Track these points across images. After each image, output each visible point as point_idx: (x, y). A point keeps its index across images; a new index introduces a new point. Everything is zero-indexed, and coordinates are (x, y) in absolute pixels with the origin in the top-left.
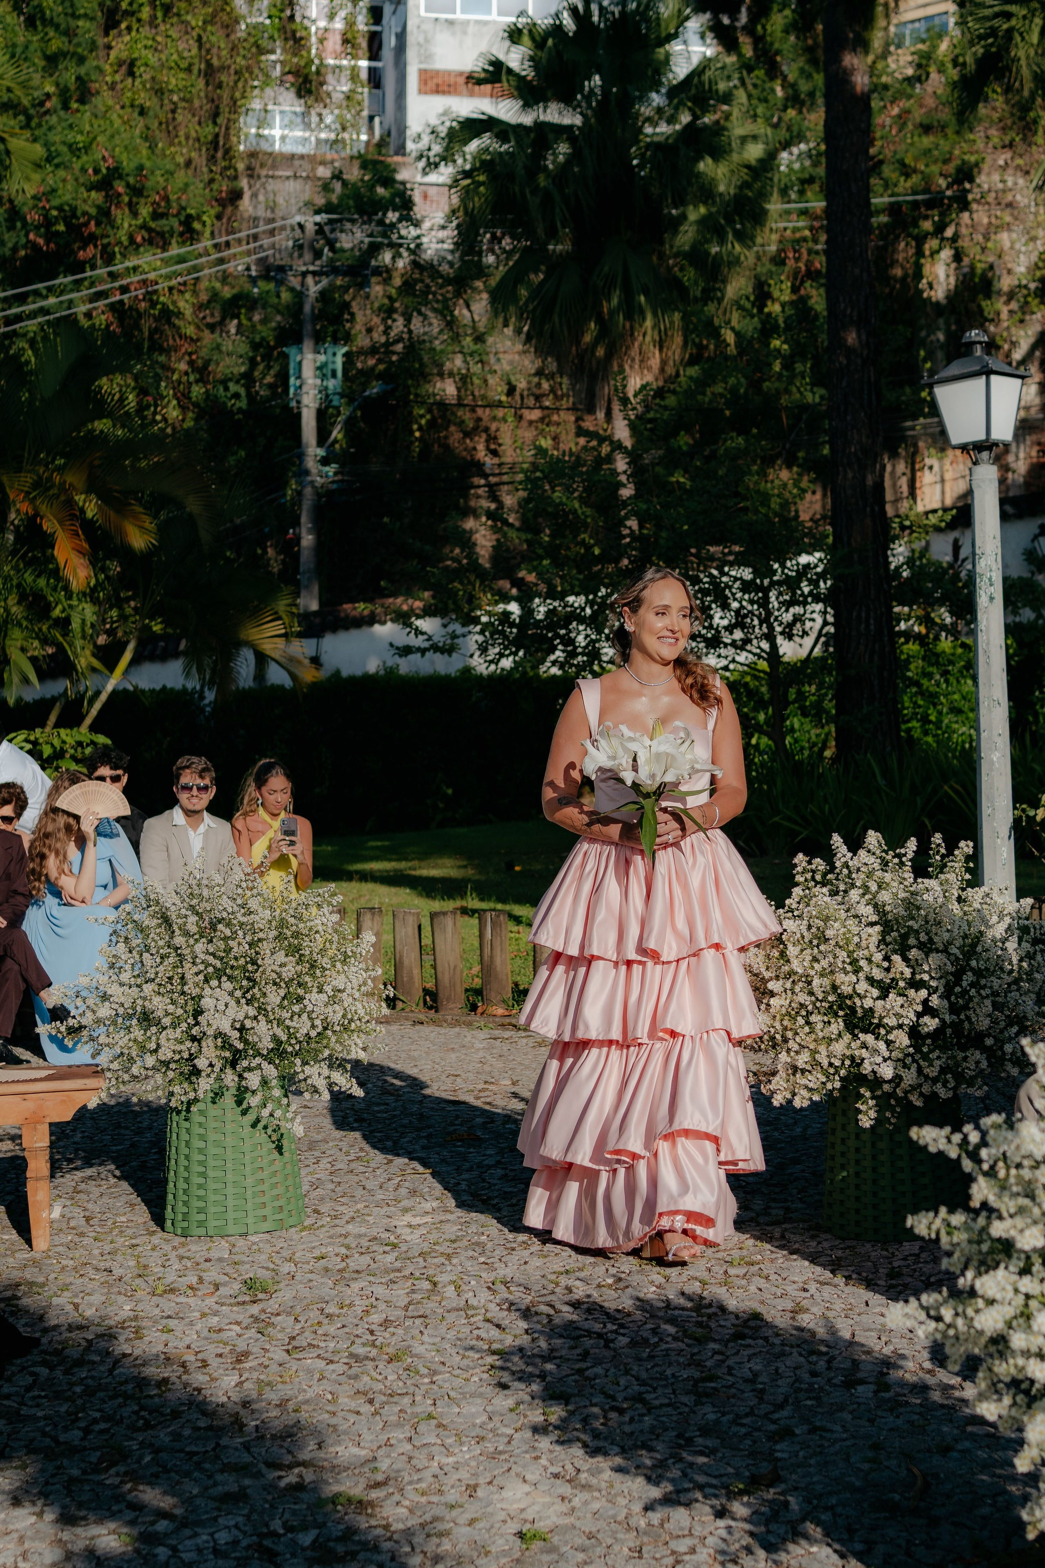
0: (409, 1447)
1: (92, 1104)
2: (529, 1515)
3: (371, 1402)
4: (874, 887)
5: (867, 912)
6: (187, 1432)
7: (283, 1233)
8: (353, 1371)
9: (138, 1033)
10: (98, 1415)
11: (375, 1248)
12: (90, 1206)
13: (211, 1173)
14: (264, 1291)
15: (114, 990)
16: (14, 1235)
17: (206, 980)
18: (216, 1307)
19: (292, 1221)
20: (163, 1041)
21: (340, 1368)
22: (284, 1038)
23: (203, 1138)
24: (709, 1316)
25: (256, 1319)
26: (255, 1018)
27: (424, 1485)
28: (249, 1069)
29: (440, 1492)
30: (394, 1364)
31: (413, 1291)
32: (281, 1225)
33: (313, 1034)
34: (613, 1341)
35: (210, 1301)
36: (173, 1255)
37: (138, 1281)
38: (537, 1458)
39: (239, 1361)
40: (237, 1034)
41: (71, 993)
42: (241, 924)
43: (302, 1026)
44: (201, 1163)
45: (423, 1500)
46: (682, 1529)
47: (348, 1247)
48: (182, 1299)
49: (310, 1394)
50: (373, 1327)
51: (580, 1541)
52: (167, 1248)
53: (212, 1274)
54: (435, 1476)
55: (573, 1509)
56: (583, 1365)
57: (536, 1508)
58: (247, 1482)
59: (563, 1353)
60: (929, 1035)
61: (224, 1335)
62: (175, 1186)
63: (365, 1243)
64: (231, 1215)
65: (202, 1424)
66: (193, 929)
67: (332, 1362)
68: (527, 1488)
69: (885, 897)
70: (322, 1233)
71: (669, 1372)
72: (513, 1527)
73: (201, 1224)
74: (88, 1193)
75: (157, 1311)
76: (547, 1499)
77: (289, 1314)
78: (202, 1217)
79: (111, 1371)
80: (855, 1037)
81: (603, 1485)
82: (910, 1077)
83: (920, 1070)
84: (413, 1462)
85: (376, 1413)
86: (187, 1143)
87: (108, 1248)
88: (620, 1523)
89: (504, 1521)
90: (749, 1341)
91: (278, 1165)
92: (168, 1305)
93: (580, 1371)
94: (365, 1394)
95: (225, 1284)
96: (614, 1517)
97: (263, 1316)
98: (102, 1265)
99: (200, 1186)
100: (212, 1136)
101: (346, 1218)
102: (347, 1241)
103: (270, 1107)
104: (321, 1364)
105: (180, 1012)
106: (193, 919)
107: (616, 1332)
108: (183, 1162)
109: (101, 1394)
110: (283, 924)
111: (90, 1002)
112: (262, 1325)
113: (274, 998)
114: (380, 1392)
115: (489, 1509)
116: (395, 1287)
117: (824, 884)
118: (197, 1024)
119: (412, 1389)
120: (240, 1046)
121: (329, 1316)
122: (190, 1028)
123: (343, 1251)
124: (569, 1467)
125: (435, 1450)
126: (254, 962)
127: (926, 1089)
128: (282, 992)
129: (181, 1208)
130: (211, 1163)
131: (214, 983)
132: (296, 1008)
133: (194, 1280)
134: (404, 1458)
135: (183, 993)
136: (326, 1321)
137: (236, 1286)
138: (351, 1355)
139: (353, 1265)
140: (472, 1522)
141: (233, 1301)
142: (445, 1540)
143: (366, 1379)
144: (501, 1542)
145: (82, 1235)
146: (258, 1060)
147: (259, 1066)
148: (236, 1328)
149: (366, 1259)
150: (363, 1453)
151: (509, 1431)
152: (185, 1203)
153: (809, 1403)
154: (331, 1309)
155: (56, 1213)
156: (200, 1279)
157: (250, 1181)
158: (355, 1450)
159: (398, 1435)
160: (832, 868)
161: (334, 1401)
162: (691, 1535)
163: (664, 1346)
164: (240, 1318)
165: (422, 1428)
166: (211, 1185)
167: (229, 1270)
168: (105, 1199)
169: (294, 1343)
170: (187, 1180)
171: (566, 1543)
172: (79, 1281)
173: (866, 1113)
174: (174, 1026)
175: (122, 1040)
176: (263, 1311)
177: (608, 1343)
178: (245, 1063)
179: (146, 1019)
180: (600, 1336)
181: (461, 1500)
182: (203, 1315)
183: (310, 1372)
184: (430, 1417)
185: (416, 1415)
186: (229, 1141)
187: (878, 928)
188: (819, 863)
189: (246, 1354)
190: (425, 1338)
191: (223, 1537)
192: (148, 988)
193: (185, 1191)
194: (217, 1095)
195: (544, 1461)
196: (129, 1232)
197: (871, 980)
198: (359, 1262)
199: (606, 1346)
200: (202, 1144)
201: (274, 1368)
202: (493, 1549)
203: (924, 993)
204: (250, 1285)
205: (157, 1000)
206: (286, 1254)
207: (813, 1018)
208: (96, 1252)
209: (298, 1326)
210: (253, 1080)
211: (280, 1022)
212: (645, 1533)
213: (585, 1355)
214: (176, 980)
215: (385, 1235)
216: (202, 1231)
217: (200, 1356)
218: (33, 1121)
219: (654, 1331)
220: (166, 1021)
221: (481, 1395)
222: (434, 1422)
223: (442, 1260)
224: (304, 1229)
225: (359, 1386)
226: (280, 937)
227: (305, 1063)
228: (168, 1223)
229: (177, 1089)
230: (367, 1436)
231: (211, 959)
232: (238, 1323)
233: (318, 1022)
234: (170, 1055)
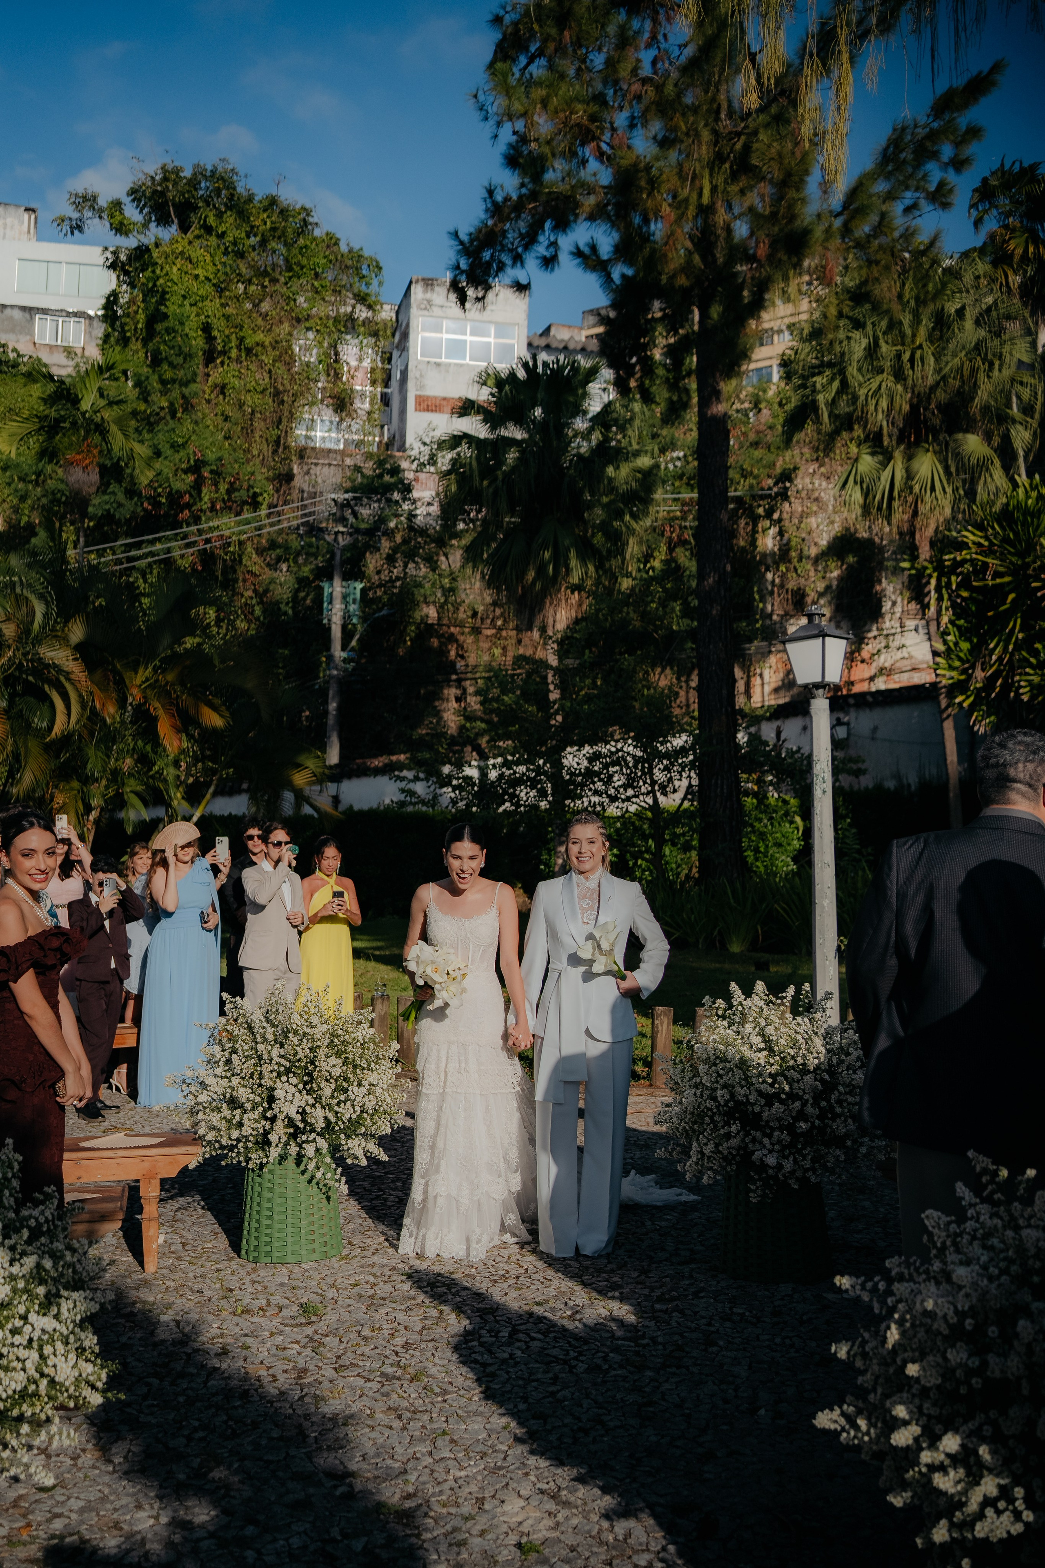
0: (430, 1460)
1: (192, 1166)
2: (525, 1528)
3: (400, 1417)
4: (763, 1023)
5: (757, 1040)
6: (264, 1442)
7: (327, 1262)
8: (385, 1389)
9: (226, 1113)
10: (196, 1424)
11: (394, 1278)
12: (185, 1233)
13: (276, 1217)
14: (315, 1314)
15: (210, 1081)
16: (128, 1258)
17: (279, 1075)
18: (281, 1327)
19: (333, 1252)
20: (245, 1121)
21: (375, 1386)
22: (333, 1120)
23: (270, 1190)
24: (644, 1346)
25: (311, 1339)
26: (313, 1106)
27: (444, 1498)
28: (307, 1142)
29: (457, 1504)
30: (415, 1383)
31: (425, 1318)
32: (326, 1256)
33: (354, 1116)
34: (575, 1367)
35: (276, 1322)
36: (247, 1280)
37: (223, 1303)
38: (527, 1474)
39: (300, 1377)
40: (299, 1117)
41: (179, 1080)
42: (305, 1034)
43: (347, 1112)
44: (269, 1209)
45: (444, 1511)
46: (641, 1544)
47: (375, 1276)
48: (255, 1319)
49: (354, 1409)
50: (398, 1349)
51: (564, 1553)
52: (243, 1273)
53: (277, 1299)
54: (452, 1489)
55: (558, 1524)
56: (552, 1389)
57: (530, 1522)
58: (311, 1490)
59: (540, 1376)
60: (802, 1134)
61: (288, 1353)
62: (249, 1225)
63: (388, 1273)
64: (289, 1248)
65: (275, 1434)
66: (270, 1037)
67: (369, 1380)
68: (522, 1503)
69: (770, 1030)
70: (355, 1263)
71: (618, 1396)
72: (513, 1539)
73: (268, 1254)
74: (184, 1222)
75: (237, 1330)
76: (538, 1514)
77: (335, 1336)
78: (268, 1249)
79: (205, 1383)
80: (747, 1134)
81: (579, 1502)
82: (788, 1165)
83: (795, 1160)
84: (436, 1475)
85: (404, 1428)
86: (259, 1194)
87: (199, 1271)
88: (593, 1537)
89: (507, 1534)
90: (673, 1370)
91: (325, 1212)
92: (245, 1324)
93: (553, 1394)
94: (395, 1410)
95: (286, 1307)
96: (589, 1532)
97: (316, 1337)
98: (196, 1287)
99: (268, 1226)
100: (278, 1190)
101: (372, 1250)
102: (374, 1271)
103: (322, 1170)
104: (361, 1382)
105: (258, 1099)
106: (270, 1030)
107: (576, 1358)
108: (256, 1208)
109: (198, 1404)
110: (334, 1035)
111: (193, 1089)
112: (315, 1344)
113: (327, 1090)
114: (406, 1409)
115: (495, 1522)
116: (411, 1313)
117: (724, 1017)
118: (270, 1108)
119: (429, 1407)
120: (301, 1125)
121: (365, 1338)
122: (265, 1111)
123: (371, 1279)
124: (552, 1484)
125: (451, 1463)
126: (312, 1062)
127: (799, 1174)
128: (333, 1086)
129: (254, 1242)
130: (277, 1209)
131: (284, 1078)
132: (342, 1098)
133: (264, 1302)
134: (427, 1471)
135: (260, 1085)
136: (362, 1343)
137: (295, 1308)
138: (383, 1375)
139: (380, 1293)
140: (482, 1533)
141: (292, 1322)
142: (463, 1550)
143: (395, 1396)
144: (505, 1552)
145: (179, 1258)
146: (314, 1135)
147: (314, 1140)
148: (296, 1346)
149: (388, 1288)
150: (397, 1465)
151: (505, 1448)
152: (257, 1238)
153: (725, 1427)
154: (366, 1332)
155: (161, 1240)
156: (269, 1303)
157: (304, 1223)
158: (389, 1462)
159: (422, 1448)
160: (731, 1006)
161: (371, 1416)
162: (648, 1550)
163: (613, 1373)
164: (299, 1337)
165: (439, 1443)
166: (276, 1226)
167: (289, 1295)
168: (196, 1228)
169: (341, 1362)
170: (258, 1221)
171: (554, 1555)
172: (179, 1301)
173: (754, 1192)
174: (253, 1109)
175: (215, 1118)
176: (316, 1332)
177: (572, 1367)
178: (304, 1138)
179: (234, 1103)
180: (565, 1362)
181: (473, 1512)
182: (272, 1334)
183: (353, 1388)
184: (444, 1433)
185: (434, 1431)
186: (290, 1194)
187: (765, 1053)
188: (720, 1002)
189: (305, 1370)
190: (437, 1360)
191: (296, 1542)
192: (235, 1081)
193: (256, 1230)
194: (282, 1158)
195: (532, 1478)
196: (214, 1257)
197: (760, 1093)
198: (384, 1289)
199: (571, 1372)
200: (270, 1195)
201: (326, 1384)
202: (500, 1559)
203: (798, 1104)
204: (305, 1308)
205: (242, 1090)
206: (330, 1280)
207: (716, 1118)
208: (191, 1275)
209: (343, 1346)
210: (310, 1150)
211: (331, 1109)
212: (614, 1548)
213: (555, 1379)
214: (256, 1076)
215: (401, 1266)
216: (268, 1259)
217: (271, 1371)
218: (149, 1177)
219: (605, 1358)
220: (248, 1106)
221: (481, 1414)
222: (448, 1438)
223: (444, 1289)
224: (342, 1259)
225: (391, 1403)
226: (331, 1045)
227: (348, 1137)
228: (243, 1252)
229: (254, 1156)
230: (399, 1450)
231: (283, 1061)
232: (298, 1342)
233: (357, 1108)
234: (250, 1131)
